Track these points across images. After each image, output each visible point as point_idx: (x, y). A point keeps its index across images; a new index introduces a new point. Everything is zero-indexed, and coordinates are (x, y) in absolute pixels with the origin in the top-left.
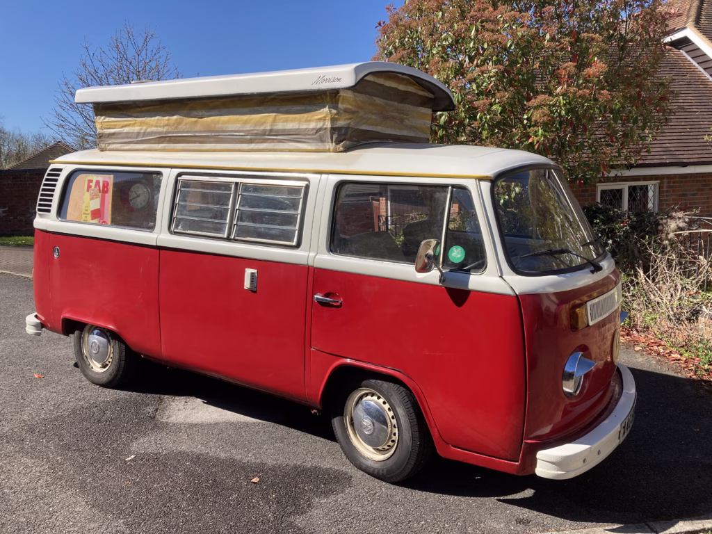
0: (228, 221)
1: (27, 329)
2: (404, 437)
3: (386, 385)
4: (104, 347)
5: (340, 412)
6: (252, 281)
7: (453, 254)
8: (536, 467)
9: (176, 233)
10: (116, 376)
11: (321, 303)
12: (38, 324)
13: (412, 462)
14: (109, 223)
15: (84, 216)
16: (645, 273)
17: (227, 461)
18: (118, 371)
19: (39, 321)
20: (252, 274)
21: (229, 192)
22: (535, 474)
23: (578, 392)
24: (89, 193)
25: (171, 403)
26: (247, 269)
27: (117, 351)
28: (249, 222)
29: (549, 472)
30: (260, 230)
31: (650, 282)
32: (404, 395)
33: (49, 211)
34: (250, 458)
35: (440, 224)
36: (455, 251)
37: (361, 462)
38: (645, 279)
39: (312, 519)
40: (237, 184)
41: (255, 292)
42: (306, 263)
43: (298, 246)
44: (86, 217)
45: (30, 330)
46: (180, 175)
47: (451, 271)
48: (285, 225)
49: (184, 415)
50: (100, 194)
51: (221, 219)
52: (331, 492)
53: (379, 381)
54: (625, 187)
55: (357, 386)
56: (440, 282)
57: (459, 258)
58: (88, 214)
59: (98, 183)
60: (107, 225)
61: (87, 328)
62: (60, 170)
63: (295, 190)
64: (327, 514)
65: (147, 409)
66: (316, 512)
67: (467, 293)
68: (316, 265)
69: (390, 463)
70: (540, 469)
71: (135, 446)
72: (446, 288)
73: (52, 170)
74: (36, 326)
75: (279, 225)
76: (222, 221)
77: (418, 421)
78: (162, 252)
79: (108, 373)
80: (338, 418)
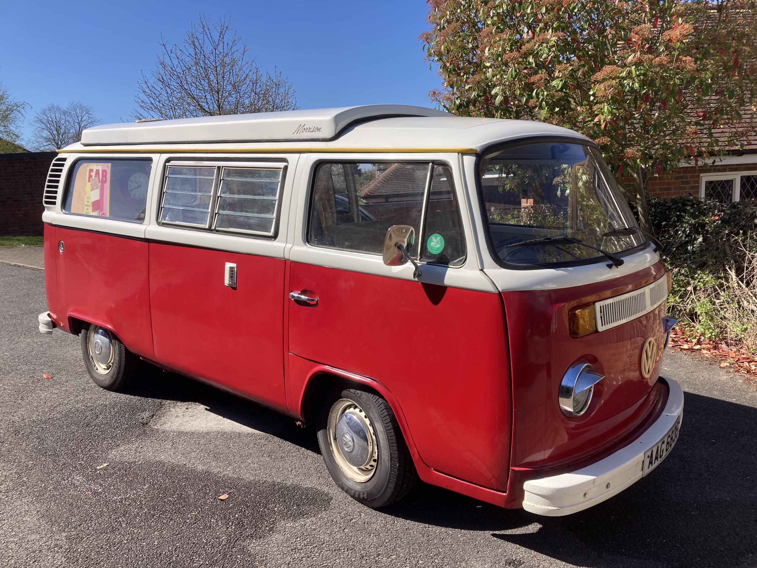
0: (209, 210)
1: (40, 327)
2: (383, 457)
3: (365, 395)
4: (106, 347)
5: (324, 425)
6: (231, 277)
7: (432, 244)
8: (523, 499)
9: (164, 225)
10: (117, 378)
11: (299, 302)
12: (49, 322)
13: (392, 486)
14: (108, 216)
15: (86, 208)
16: (737, 276)
17: (202, 475)
18: (118, 373)
19: (50, 319)
20: (232, 269)
21: (211, 178)
22: (522, 509)
23: (582, 413)
24: (90, 183)
25: (171, 409)
26: (227, 263)
27: (117, 352)
28: (229, 210)
29: (538, 506)
30: (239, 219)
31: (744, 287)
32: (383, 408)
33: (54, 203)
34: (229, 472)
35: (419, 209)
36: (434, 240)
37: (343, 483)
38: (738, 283)
39: (269, 544)
40: (219, 168)
41: (235, 289)
42: (282, 256)
43: (275, 236)
44: (87, 209)
45: (43, 329)
46: (168, 160)
47: (429, 263)
48: (263, 213)
49: (180, 422)
50: (100, 184)
51: (204, 208)
52: (302, 515)
53: (358, 391)
54: (736, 177)
55: (338, 397)
56: (414, 277)
57: (438, 249)
58: (89, 206)
59: (98, 171)
60: (106, 218)
61: (92, 328)
62: (64, 160)
63: (273, 172)
64: (288, 540)
65: (143, 415)
66: (276, 537)
67: (443, 289)
68: (292, 259)
69: (370, 485)
70: (528, 503)
71: (114, 454)
72: (422, 283)
73: (57, 160)
74: (47, 324)
75: (258, 213)
76: (205, 210)
77: (397, 439)
78: (152, 245)
79: (110, 375)
80: (321, 431)
